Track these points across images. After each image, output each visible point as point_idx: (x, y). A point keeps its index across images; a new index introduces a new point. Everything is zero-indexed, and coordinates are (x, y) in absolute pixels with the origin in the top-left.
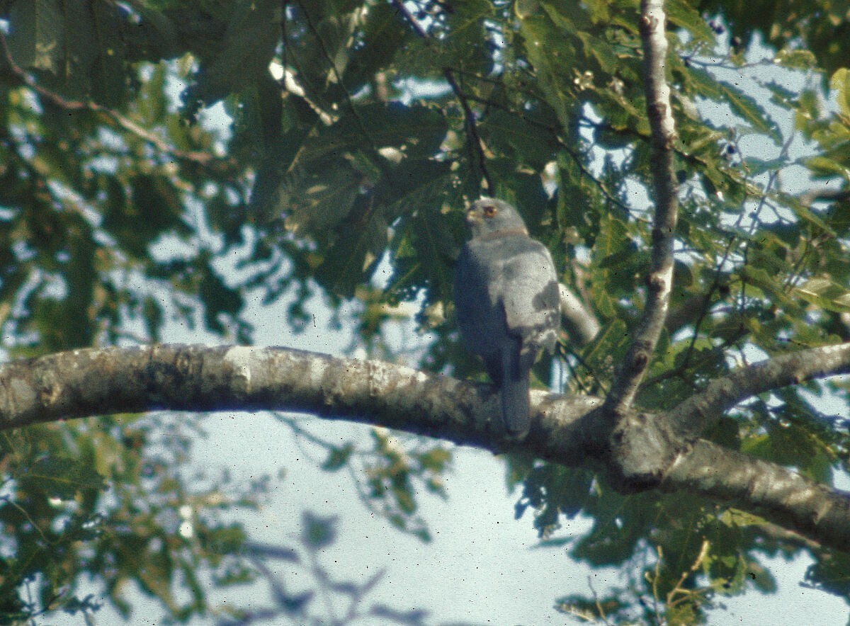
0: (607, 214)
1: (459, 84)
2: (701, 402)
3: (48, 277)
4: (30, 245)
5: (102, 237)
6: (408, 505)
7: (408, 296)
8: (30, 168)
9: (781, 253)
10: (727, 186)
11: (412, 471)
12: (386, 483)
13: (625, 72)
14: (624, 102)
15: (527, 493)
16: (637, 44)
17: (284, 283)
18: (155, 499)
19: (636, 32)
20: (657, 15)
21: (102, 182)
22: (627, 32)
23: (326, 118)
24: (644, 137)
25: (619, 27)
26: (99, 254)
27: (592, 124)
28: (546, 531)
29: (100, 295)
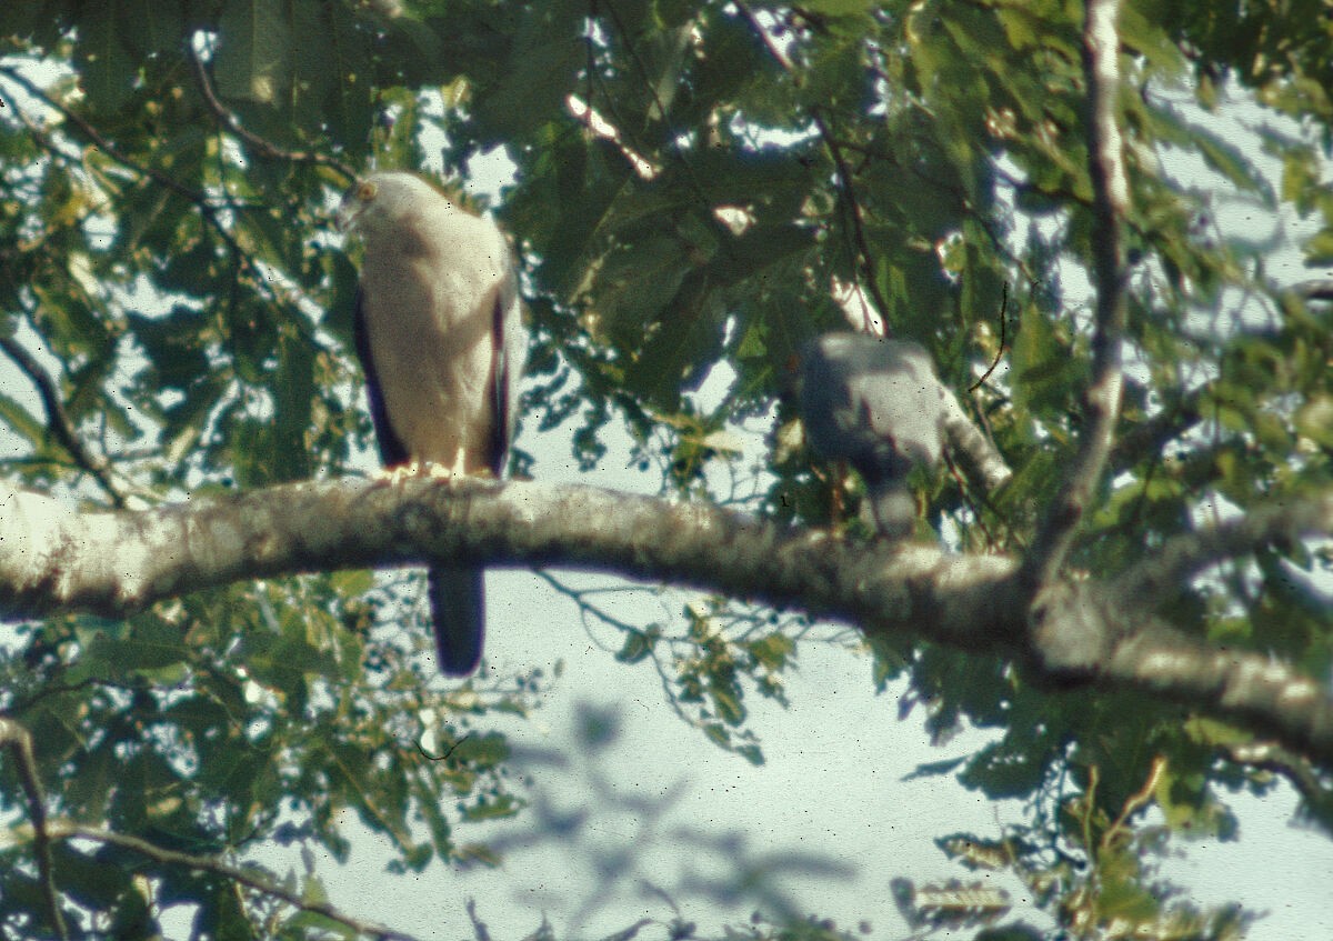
0: (1029, 306)
1: (829, 126)
2: (1154, 569)
3: (248, 390)
4: (227, 347)
5: (323, 338)
6: (733, 712)
7: (757, 409)
8: (231, 243)
9: (1269, 366)
10: (1196, 271)
11: (740, 665)
12: (704, 681)
13: (1059, 110)
14: (1056, 153)
15: (915, 683)
16: (1077, 73)
17: (571, 403)
18: (383, 698)
19: (1075, 56)
20: (1106, 35)
21: (326, 263)
22: (1062, 55)
23: (645, 169)
24: (1084, 203)
25: (1052, 49)
26: (321, 360)
27: (1011, 182)
28: (941, 737)
29: (320, 415)
